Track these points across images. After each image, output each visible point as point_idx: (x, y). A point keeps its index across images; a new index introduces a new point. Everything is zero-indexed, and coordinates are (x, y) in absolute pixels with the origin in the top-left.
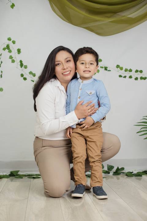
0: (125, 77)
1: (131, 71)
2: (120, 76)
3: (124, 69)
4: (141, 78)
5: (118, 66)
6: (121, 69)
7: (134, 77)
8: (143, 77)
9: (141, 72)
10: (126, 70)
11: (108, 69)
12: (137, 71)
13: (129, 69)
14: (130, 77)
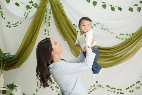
0: (111, 91)
1: (115, 89)
2: (108, 90)
3: (111, 87)
4: (121, 93)
5: (107, 86)
6: (109, 87)
7: (116, 92)
8: (122, 92)
9: (121, 90)
10: (112, 88)
11: (102, 86)
12: (118, 89)
13: (114, 88)
14: (114, 92)
